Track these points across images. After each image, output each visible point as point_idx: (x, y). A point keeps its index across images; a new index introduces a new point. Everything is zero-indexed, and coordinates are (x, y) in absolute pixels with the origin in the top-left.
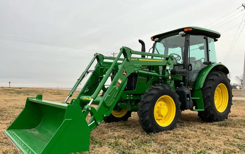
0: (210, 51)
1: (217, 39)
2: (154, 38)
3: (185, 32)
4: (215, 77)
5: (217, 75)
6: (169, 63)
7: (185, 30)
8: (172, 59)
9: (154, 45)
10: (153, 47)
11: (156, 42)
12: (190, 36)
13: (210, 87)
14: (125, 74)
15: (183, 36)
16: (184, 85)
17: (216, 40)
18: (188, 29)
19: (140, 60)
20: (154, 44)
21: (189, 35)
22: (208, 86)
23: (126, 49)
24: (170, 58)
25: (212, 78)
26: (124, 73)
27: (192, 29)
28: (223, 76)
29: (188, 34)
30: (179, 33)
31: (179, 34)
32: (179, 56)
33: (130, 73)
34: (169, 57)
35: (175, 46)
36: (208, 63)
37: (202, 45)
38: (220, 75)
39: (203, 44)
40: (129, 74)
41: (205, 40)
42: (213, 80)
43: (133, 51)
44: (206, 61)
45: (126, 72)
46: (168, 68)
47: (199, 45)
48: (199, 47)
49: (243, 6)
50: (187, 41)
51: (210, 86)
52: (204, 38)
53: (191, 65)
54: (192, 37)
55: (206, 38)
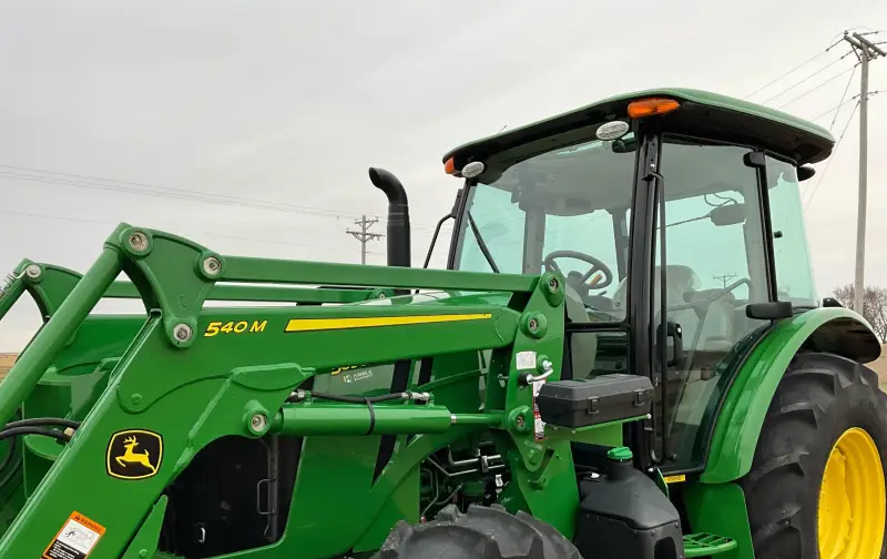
0: (779, 235)
1: (808, 165)
2: (457, 160)
3: (636, 125)
4: (818, 400)
5: (828, 383)
6: (533, 330)
7: (635, 110)
8: (552, 300)
9: (463, 199)
10: (455, 209)
11: (471, 182)
12: (664, 146)
13: (794, 469)
14: (144, 459)
15: (619, 147)
16: (638, 462)
17: (805, 174)
19: (293, 326)
20: (460, 191)
21: (656, 140)
22: (782, 460)
23: (141, 247)
24: (537, 290)
25: (802, 405)
26: (130, 456)
27: (674, 105)
28: (861, 383)
29: (650, 139)
30: (599, 132)
31: (594, 138)
32: (598, 266)
33: (189, 443)
34: (534, 287)
35: (578, 205)
36: (774, 313)
38: (845, 382)
39: (736, 194)
40: (186, 456)
41: (752, 170)
42: (807, 417)
43: (218, 260)
44: (762, 298)
45: (147, 444)
46: (524, 360)
47: (711, 197)
48: (708, 210)
49: (846, 38)
50: (649, 179)
51: (795, 459)
52: (747, 161)
53: (673, 330)
54: (675, 156)
55: (757, 158)
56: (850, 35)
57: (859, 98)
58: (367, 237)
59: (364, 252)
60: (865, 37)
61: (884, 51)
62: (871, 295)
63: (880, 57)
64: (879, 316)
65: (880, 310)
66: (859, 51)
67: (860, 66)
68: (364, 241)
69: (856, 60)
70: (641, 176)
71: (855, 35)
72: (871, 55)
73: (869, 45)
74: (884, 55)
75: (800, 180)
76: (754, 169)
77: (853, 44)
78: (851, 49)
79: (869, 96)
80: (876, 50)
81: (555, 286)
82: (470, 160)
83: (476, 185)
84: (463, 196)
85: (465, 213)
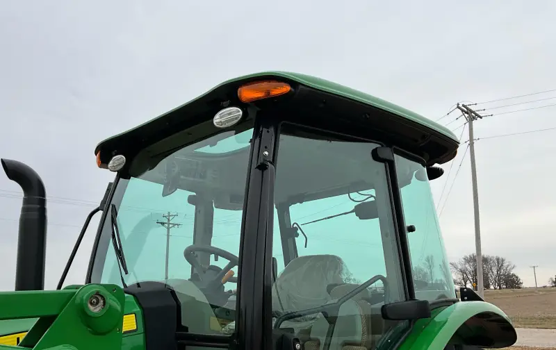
0: (411, 229)
1: (436, 165)
7: (247, 94)
11: (121, 175)
17: (434, 174)
18: (265, 85)
21: (272, 129)
27: (286, 88)
30: (216, 120)
37: (368, 195)
39: (372, 192)
41: (382, 165)
47: (354, 194)
48: (352, 205)
49: (458, 107)
50: (263, 168)
52: (375, 156)
56: (460, 106)
57: (469, 142)
58: (171, 226)
59: (168, 236)
60: (469, 107)
61: (481, 115)
62: (485, 260)
63: (479, 118)
64: (491, 273)
65: (491, 269)
66: (466, 115)
67: (468, 124)
68: (168, 229)
69: (465, 121)
70: (254, 165)
71: (463, 106)
72: (474, 118)
73: (472, 112)
74: (481, 118)
75: (430, 179)
76: (383, 164)
77: (463, 111)
78: (461, 114)
79: (474, 141)
80: (476, 115)
81: (99, 304)
82: (114, 153)
83: (129, 179)
84: (111, 190)
85: (111, 206)
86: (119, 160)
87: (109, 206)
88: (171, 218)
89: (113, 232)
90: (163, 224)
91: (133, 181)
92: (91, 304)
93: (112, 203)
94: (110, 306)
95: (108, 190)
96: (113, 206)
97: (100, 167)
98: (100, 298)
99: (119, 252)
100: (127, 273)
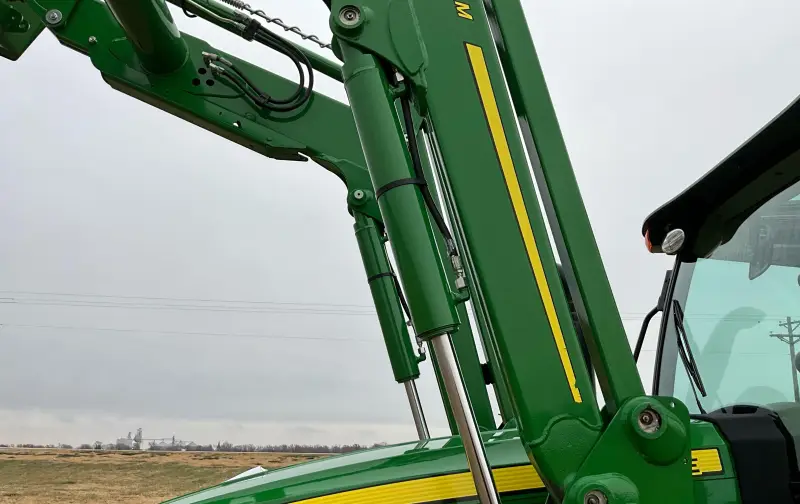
10: (662, 300)
20: (668, 272)
58: (794, 339)
59: (793, 355)
68: (791, 344)
81: (653, 424)
82: (667, 228)
83: (695, 261)
84: (671, 280)
85: (672, 303)
86: (675, 236)
87: (670, 305)
88: (793, 326)
89: (679, 339)
90: (780, 337)
91: (701, 263)
92: (643, 422)
93: (674, 298)
94: (668, 425)
95: (666, 281)
96: (676, 302)
97: (652, 251)
98: (654, 415)
99: (691, 367)
100: (704, 395)
